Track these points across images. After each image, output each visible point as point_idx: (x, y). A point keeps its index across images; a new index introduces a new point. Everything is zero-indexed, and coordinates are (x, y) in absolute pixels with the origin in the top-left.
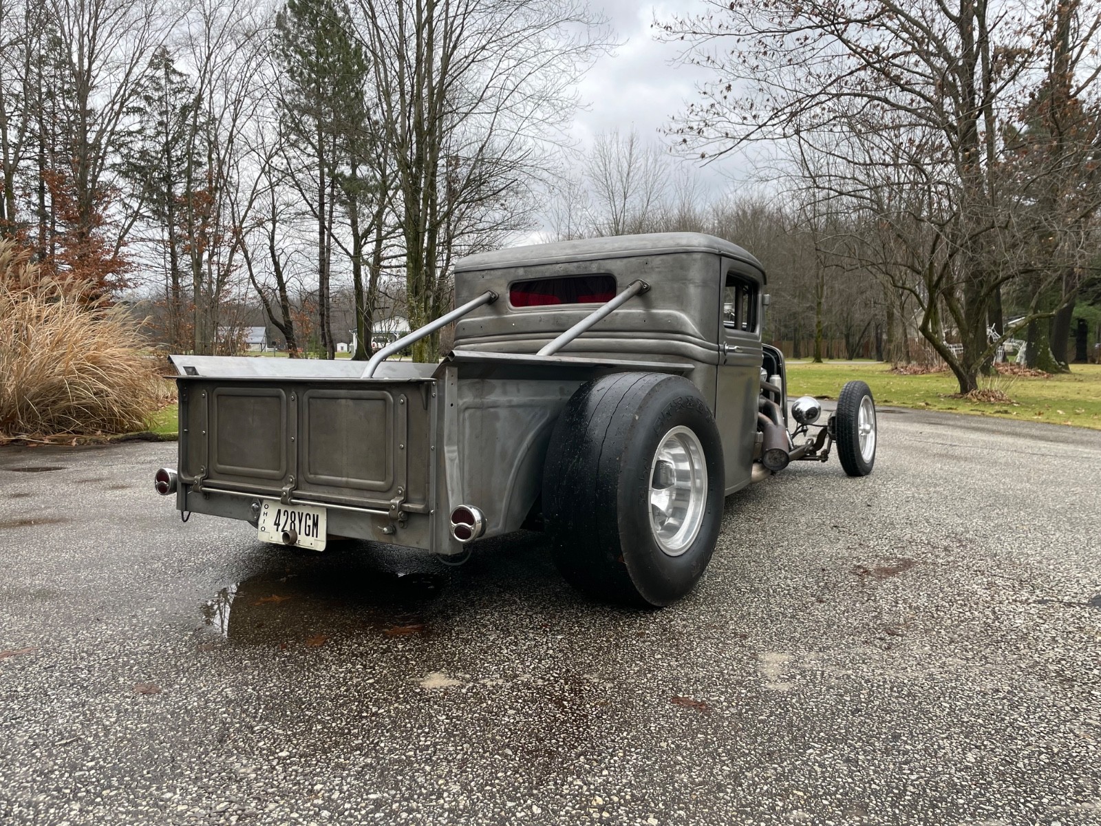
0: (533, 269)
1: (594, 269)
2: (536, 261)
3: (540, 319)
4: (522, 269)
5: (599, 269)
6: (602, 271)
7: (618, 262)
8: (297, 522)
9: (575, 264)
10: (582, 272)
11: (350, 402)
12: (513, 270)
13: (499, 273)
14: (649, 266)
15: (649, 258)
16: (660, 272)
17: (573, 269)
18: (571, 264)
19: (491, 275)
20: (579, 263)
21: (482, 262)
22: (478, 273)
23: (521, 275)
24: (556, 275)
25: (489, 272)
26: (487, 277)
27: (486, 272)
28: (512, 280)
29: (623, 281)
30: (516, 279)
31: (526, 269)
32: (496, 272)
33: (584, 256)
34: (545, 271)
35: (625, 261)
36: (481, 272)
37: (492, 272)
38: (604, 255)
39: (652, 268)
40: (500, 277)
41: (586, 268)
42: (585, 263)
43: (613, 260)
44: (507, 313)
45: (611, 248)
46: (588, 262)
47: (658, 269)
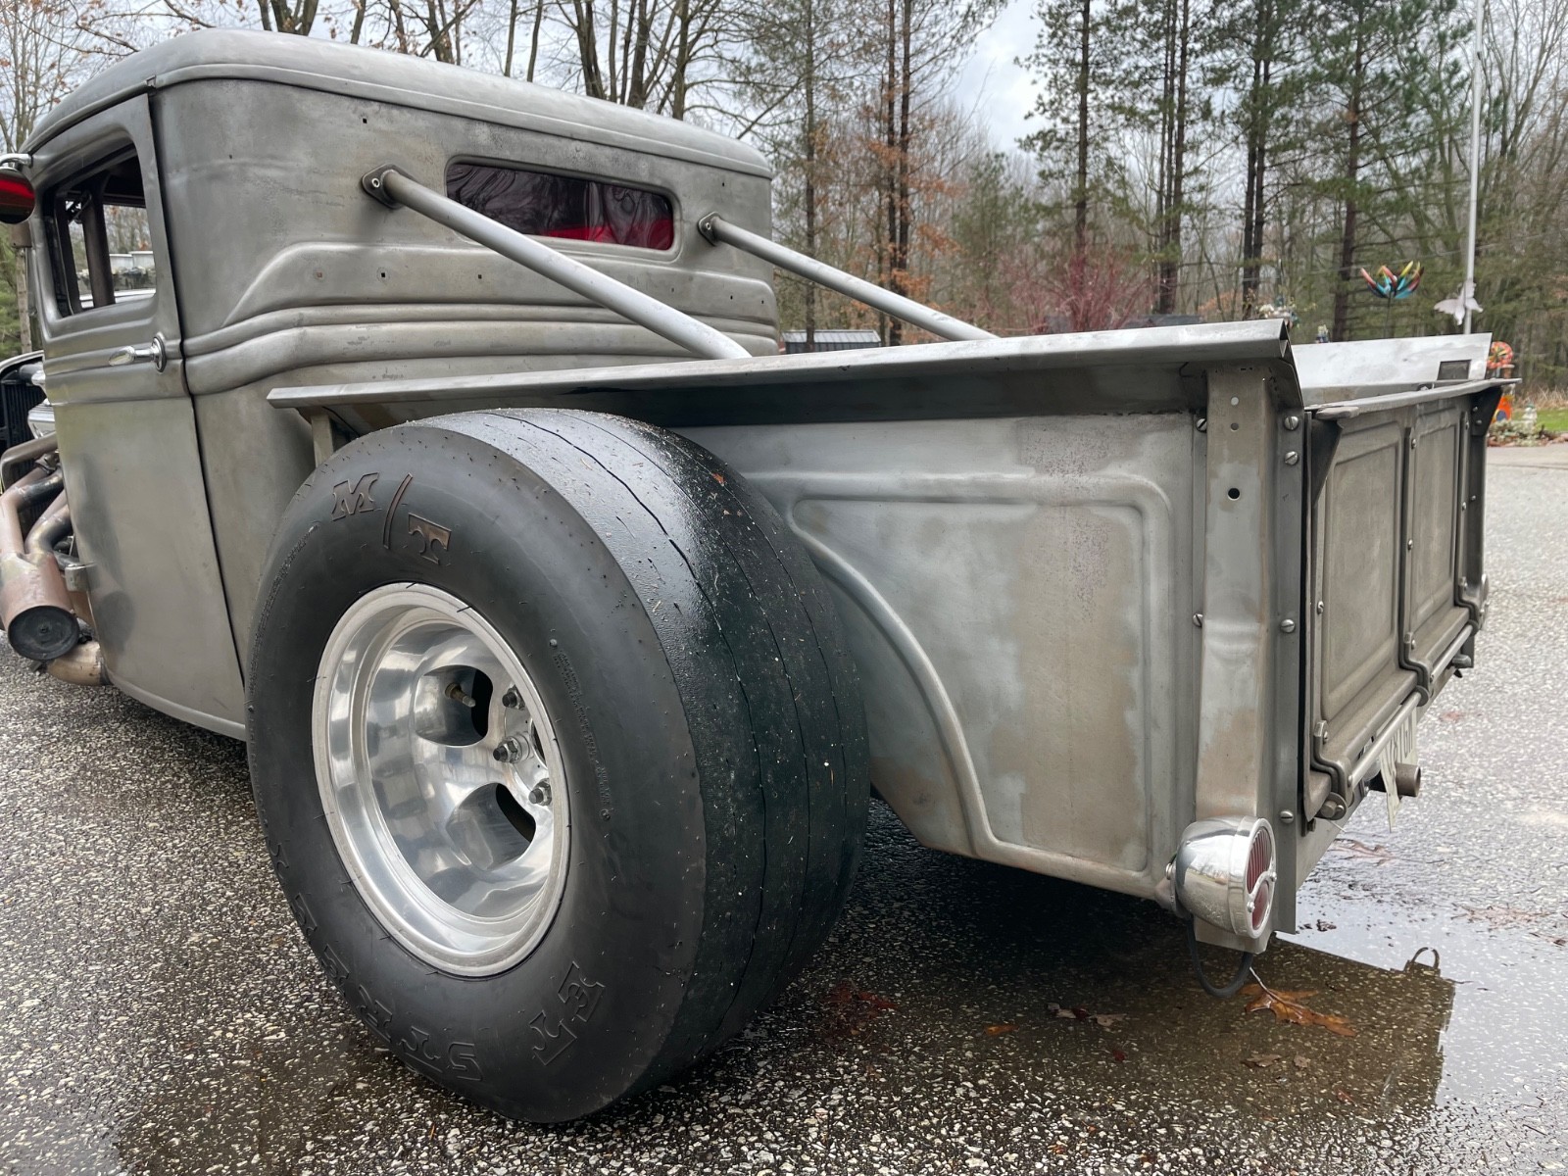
0: (512, 134)
1: (642, 172)
2: (521, 117)
4: (485, 128)
5: (651, 174)
6: (658, 182)
7: (683, 167)
9: (608, 151)
12: (460, 124)
13: (418, 119)
15: (728, 176)
16: (741, 206)
17: (605, 164)
18: (600, 147)
19: (391, 120)
20: (616, 150)
21: (356, 72)
22: (346, 102)
23: (482, 140)
24: (569, 166)
25: (384, 110)
26: (382, 120)
27: (376, 106)
28: (460, 150)
29: (691, 213)
30: (471, 151)
31: (497, 131)
32: (407, 114)
33: (624, 138)
34: (544, 150)
35: (694, 169)
36: (356, 101)
37: (395, 112)
38: (660, 146)
39: (731, 196)
40: (422, 135)
41: (629, 166)
42: (625, 153)
43: (675, 162)
44: (450, 241)
45: (665, 134)
46: (632, 154)
47: (738, 201)
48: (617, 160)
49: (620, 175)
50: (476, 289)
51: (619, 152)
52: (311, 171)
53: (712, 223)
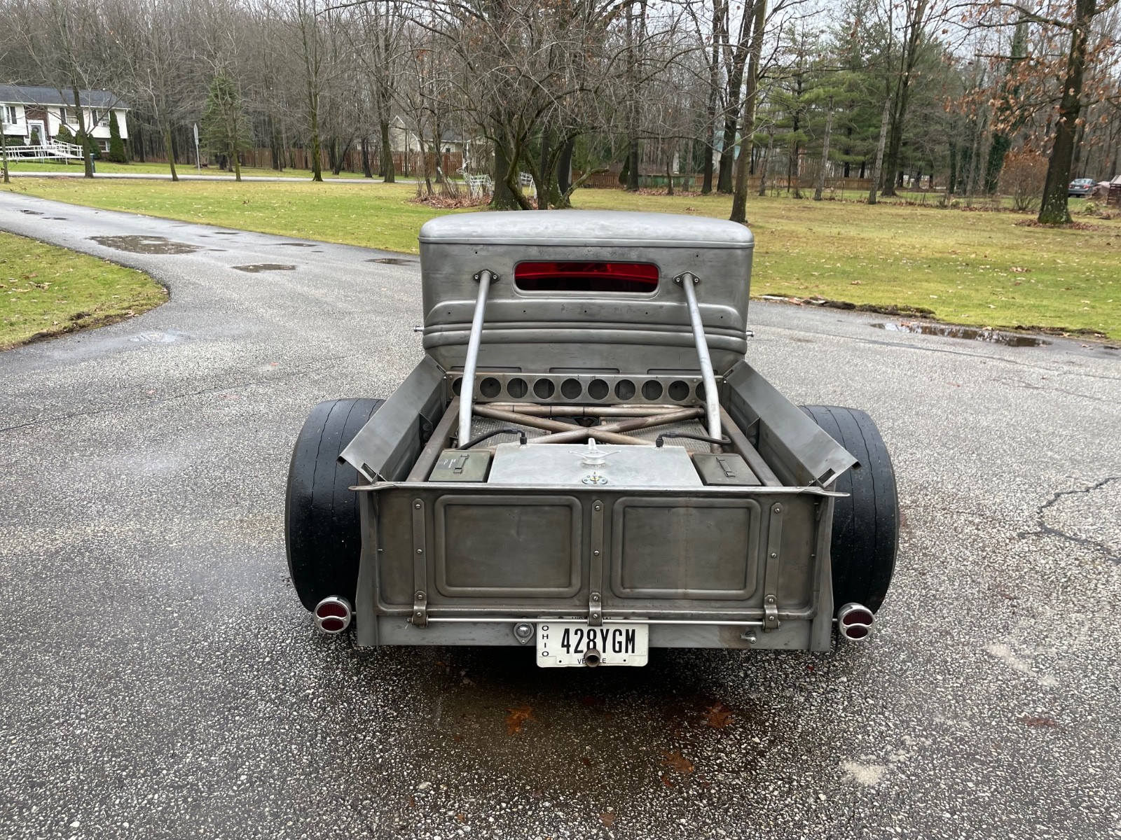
0: (550, 249)
1: (633, 256)
2: (556, 240)
3: (563, 307)
4: (536, 248)
5: (639, 257)
6: (644, 260)
7: (664, 251)
8: (599, 640)
9: (609, 249)
10: (617, 258)
11: (694, 511)
12: (522, 249)
13: (501, 249)
14: (700, 259)
15: (701, 251)
16: (712, 266)
17: (606, 255)
18: (604, 248)
19: (488, 251)
20: (614, 248)
21: (475, 234)
22: (468, 247)
23: (534, 255)
24: (584, 259)
25: (485, 247)
26: (483, 253)
27: (482, 246)
28: (520, 259)
29: (668, 272)
30: (527, 259)
31: (542, 248)
32: (496, 248)
33: (621, 241)
34: (568, 254)
35: (673, 251)
36: (475, 246)
37: (490, 247)
38: (647, 243)
39: (704, 261)
40: (502, 255)
41: (623, 255)
42: (621, 249)
43: (658, 249)
44: (513, 297)
45: (654, 235)
46: (626, 249)
47: (709, 264)
48: (615, 253)
49: (617, 260)
50: (523, 316)
51: (617, 249)
52: (451, 274)
53: (682, 278)
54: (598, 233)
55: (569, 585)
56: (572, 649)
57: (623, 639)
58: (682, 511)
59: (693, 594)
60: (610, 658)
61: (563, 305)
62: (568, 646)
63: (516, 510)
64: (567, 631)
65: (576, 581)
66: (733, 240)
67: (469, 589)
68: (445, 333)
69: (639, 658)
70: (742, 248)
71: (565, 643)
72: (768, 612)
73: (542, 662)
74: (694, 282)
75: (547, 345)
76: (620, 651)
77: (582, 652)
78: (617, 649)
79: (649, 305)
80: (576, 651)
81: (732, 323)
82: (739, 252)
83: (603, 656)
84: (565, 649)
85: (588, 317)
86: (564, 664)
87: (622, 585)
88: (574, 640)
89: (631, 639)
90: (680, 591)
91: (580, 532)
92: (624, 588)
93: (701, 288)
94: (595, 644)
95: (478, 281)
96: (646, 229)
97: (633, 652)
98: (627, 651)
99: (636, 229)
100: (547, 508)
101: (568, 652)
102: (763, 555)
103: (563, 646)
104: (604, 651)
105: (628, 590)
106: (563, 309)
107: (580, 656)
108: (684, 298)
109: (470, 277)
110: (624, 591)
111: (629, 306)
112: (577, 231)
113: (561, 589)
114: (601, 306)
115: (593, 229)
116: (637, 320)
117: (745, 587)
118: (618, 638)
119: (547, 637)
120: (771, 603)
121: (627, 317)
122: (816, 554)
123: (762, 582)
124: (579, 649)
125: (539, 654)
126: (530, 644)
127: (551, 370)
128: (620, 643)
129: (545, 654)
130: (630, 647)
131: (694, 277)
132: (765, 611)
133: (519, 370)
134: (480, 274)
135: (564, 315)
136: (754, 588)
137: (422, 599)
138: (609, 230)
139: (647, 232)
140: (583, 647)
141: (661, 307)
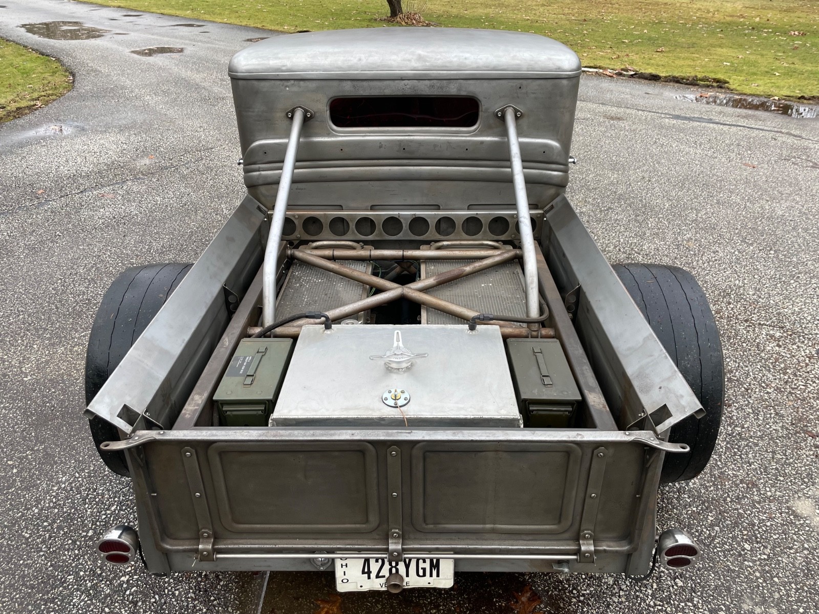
0: (365, 83)
1: (453, 90)
2: (370, 74)
3: (380, 144)
4: (349, 82)
5: (459, 90)
6: (463, 93)
7: (485, 83)
8: (402, 567)
9: (427, 82)
10: (437, 92)
11: (504, 454)
12: (335, 83)
13: (313, 85)
14: (524, 90)
15: (524, 82)
16: (536, 98)
17: (424, 89)
18: (421, 81)
19: (300, 87)
20: (432, 81)
21: (284, 68)
22: (279, 82)
23: (348, 90)
24: (400, 93)
25: (296, 82)
26: (295, 88)
27: (292, 82)
28: (334, 95)
29: (488, 106)
30: (341, 94)
31: (355, 83)
32: (308, 83)
33: (439, 74)
34: (383, 88)
35: (494, 83)
36: (283, 81)
37: (302, 83)
38: (467, 74)
39: (527, 93)
40: (317, 90)
41: (442, 88)
42: (440, 82)
43: (479, 81)
44: (329, 135)
45: (474, 66)
46: (445, 81)
47: (533, 96)
48: (433, 86)
49: (435, 94)
50: (341, 154)
51: (435, 81)
52: (263, 112)
53: (503, 112)
54: (415, 64)
55: (367, 521)
56: (373, 575)
57: (427, 565)
58: (491, 455)
59: (502, 529)
60: (413, 581)
61: (380, 142)
62: (369, 573)
63: (301, 456)
64: (367, 561)
65: (374, 519)
66: (559, 69)
67: (258, 526)
68: (263, 173)
69: (445, 580)
70: (569, 78)
71: (366, 570)
72: (583, 548)
73: (341, 588)
74: (516, 116)
75: (368, 182)
76: (424, 575)
77: (384, 577)
78: (421, 573)
79: (469, 141)
80: (378, 576)
81: (555, 158)
82: (565, 82)
83: (406, 579)
84: (366, 575)
85: (406, 153)
86: (365, 588)
87: (425, 521)
88: (375, 567)
89: (435, 565)
90: (488, 526)
91: (375, 475)
92: (427, 524)
93: (524, 122)
94: (397, 570)
95: (292, 118)
96: (466, 59)
97: (438, 575)
98: (431, 575)
99: (455, 59)
100: (336, 454)
101: (369, 578)
102: (581, 495)
103: (363, 572)
104: (407, 576)
105: (432, 526)
106: (381, 147)
107: (383, 581)
108: (505, 133)
109: (284, 114)
110: (426, 527)
111: (449, 142)
112: (393, 63)
113: (358, 526)
114: (420, 143)
115: (409, 60)
116: (457, 156)
117: (560, 522)
118: (421, 565)
119: (346, 565)
120: (587, 539)
121: (447, 154)
122: (641, 494)
123: (578, 518)
124: (380, 575)
125: (338, 581)
126: (329, 570)
127: (372, 208)
128: (424, 569)
129: (345, 581)
130: (435, 573)
131: (516, 111)
132: (579, 545)
133: (341, 208)
134: (293, 112)
135: (383, 153)
136: (569, 523)
137: (208, 537)
138: (426, 61)
139: (467, 62)
140: (385, 572)
141: (482, 142)
